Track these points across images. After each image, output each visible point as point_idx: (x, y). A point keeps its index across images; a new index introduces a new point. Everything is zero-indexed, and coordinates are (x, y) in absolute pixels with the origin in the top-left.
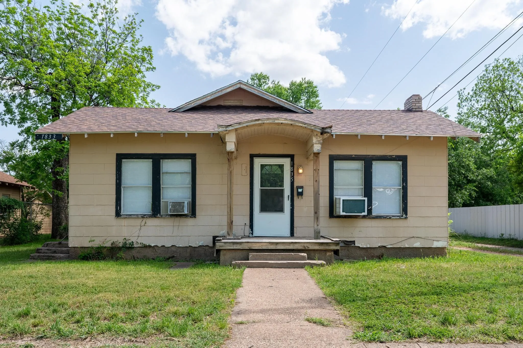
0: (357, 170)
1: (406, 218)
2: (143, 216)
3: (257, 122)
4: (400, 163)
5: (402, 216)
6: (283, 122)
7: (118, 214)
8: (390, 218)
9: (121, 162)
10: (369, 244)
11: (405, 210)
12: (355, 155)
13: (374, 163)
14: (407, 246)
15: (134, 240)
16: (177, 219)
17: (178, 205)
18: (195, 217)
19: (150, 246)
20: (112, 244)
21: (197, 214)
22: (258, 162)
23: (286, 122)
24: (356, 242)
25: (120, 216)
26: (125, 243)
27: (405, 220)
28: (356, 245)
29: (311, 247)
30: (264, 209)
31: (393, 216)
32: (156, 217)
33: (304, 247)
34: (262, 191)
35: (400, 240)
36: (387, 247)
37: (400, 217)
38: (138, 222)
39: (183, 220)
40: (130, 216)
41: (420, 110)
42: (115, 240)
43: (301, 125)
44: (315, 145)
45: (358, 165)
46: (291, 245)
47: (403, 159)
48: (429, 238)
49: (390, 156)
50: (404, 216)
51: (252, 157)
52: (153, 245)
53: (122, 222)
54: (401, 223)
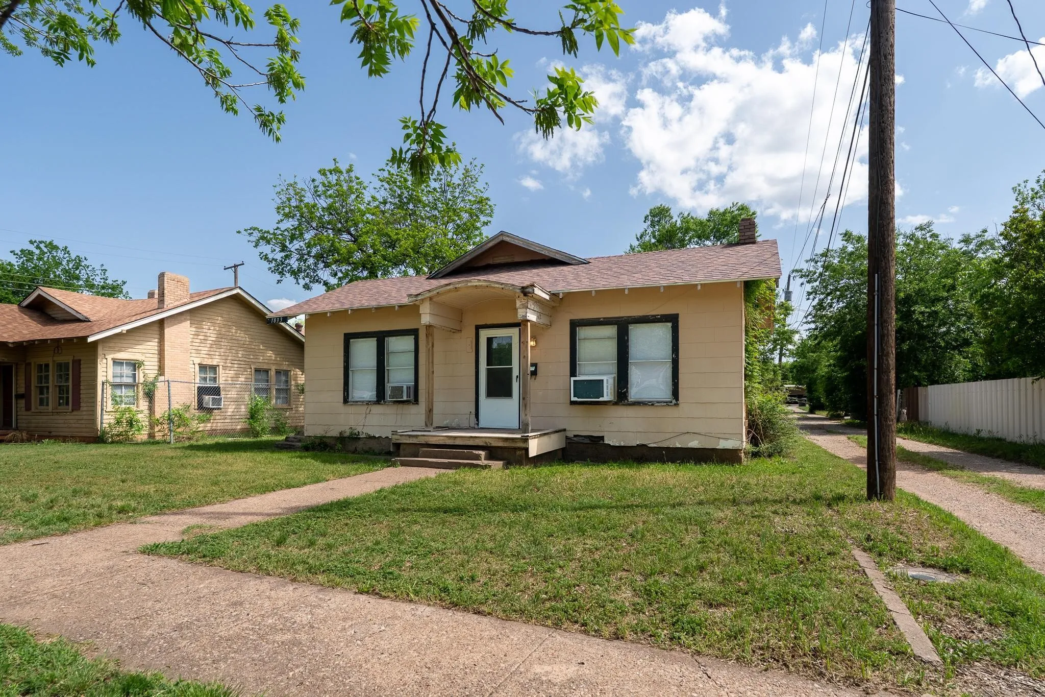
0: (609, 338)
1: (677, 405)
2: (368, 403)
3: (448, 288)
4: (670, 325)
5: (671, 402)
6: (477, 284)
7: (346, 400)
8: (653, 405)
9: (349, 342)
10: (624, 442)
11: (675, 393)
12: (604, 318)
13: (631, 327)
14: (678, 446)
15: (359, 429)
16: (401, 406)
17: (398, 390)
18: (417, 404)
19: (374, 437)
20: (341, 433)
21: (420, 400)
22: (484, 334)
23: (481, 284)
24: (605, 438)
25: (348, 402)
26: (351, 434)
27: (674, 408)
28: (606, 442)
29: (494, 444)
30: (491, 394)
31: (658, 402)
32: (379, 404)
33: (486, 443)
34: (489, 371)
35: (668, 436)
36: (649, 446)
37: (668, 404)
38: (363, 409)
39: (406, 407)
40: (356, 402)
41: (752, 240)
42: (342, 429)
43: (497, 286)
44: (519, 310)
45: (611, 331)
46: (471, 439)
47: (673, 320)
48: (713, 435)
49: (653, 316)
50: (674, 401)
51: (478, 328)
52: (377, 436)
53: (350, 409)
54: (670, 412)
